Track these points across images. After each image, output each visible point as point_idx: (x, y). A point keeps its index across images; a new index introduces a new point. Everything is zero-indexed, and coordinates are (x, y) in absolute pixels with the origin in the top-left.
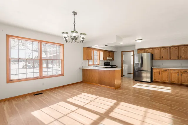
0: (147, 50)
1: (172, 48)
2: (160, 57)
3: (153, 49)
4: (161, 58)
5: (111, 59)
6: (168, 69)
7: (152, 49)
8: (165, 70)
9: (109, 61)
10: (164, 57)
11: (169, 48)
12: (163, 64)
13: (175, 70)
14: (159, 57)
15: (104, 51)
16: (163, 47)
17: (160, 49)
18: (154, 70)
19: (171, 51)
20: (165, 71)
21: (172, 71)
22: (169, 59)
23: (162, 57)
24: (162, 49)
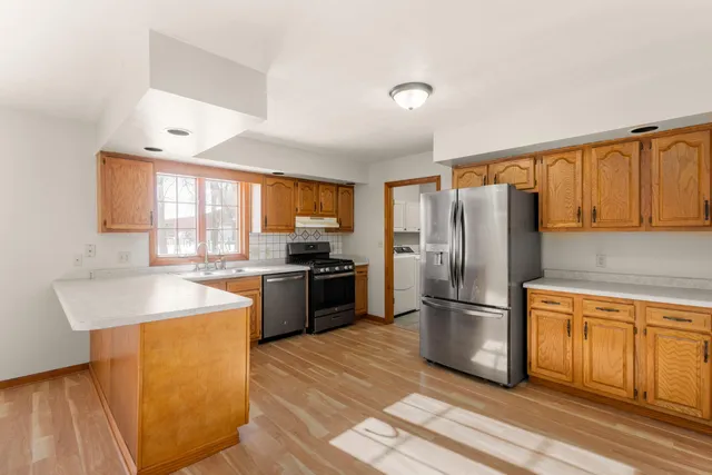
0: (500, 167)
1: (665, 142)
2: (579, 213)
3: (536, 157)
4: (588, 218)
5: (332, 222)
6: (631, 303)
7: (527, 163)
8: (610, 307)
9: (324, 238)
10: (604, 214)
11: (641, 147)
12: (601, 261)
13: (679, 316)
14: (572, 211)
15: (270, 181)
16: (597, 145)
17: (579, 154)
18: (535, 303)
19: (655, 165)
20: (605, 314)
21: (656, 318)
22: (636, 228)
23: (594, 214)
24: (594, 160)
